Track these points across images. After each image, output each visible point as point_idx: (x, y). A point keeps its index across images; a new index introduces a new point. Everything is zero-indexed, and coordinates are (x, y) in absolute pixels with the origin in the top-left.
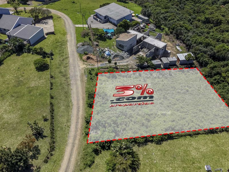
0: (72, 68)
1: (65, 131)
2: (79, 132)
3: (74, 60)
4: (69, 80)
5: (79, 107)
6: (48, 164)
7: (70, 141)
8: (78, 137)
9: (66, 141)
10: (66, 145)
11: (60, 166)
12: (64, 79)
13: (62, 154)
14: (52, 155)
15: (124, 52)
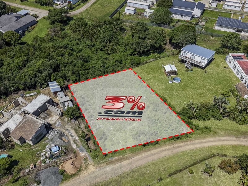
0: (98, 180)
1: (193, 153)
2: (187, 143)
4: (125, 174)
5: (161, 151)
6: (226, 153)
8: (192, 142)
9: (200, 148)
13: (213, 147)
14: (218, 154)
15: (48, 135)
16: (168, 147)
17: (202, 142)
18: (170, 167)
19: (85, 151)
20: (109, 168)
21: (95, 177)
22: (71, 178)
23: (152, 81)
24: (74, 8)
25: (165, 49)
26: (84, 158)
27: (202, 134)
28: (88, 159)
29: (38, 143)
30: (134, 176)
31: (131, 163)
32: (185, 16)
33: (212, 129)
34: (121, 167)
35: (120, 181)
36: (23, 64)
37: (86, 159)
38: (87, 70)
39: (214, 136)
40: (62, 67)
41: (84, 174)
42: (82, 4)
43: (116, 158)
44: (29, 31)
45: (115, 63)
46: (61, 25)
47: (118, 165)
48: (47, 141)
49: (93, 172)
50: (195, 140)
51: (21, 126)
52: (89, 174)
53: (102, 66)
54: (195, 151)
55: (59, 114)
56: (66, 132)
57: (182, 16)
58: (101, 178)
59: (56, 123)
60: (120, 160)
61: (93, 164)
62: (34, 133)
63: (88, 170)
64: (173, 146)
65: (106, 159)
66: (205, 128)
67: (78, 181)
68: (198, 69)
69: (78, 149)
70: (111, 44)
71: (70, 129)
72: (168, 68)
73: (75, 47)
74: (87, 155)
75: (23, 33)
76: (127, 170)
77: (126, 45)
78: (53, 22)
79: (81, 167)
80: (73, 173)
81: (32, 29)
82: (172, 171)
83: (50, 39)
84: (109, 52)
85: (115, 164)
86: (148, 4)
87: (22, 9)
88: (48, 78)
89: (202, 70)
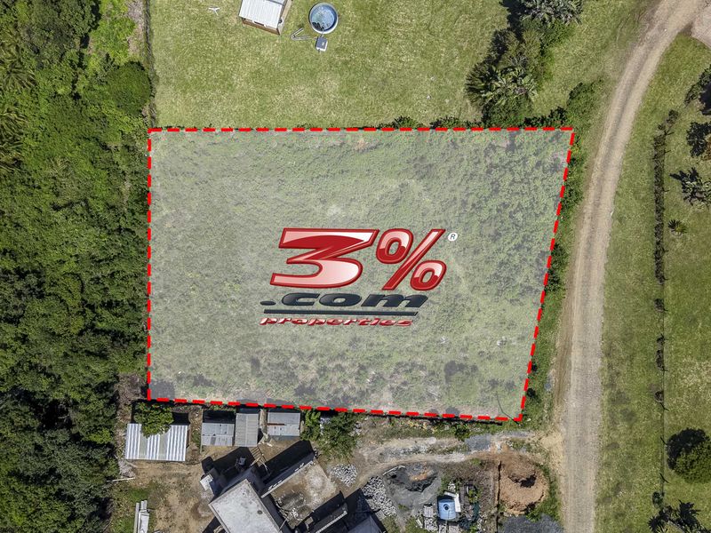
0: (591, 438)
1: (630, 185)
2: (595, 176)
3: (581, 481)
4: (606, 374)
5: (587, 257)
6: (669, 108)
7: (618, 155)
8: (599, 163)
9: (626, 157)
10: (627, 147)
11: (643, 99)
12: (622, 384)
13: (638, 124)
14: (661, 127)
15: (380, 515)
16: (584, 233)
17: (612, 139)
18: (641, 263)
19: (489, 437)
20: (573, 403)
21: (581, 442)
22: (557, 496)
23: (278, 99)
26: (512, 449)
27: (590, 121)
28: (521, 438)
30: (622, 356)
31: (584, 346)
33: (586, 80)
34: (583, 372)
35: (619, 393)
37: (517, 445)
39: (609, 93)
41: (560, 464)
43: (552, 372)
47: (574, 379)
48: (400, 520)
49: (565, 441)
52: (566, 452)
54: (627, 175)
56: (392, 461)
58: (589, 430)
59: (335, 480)
60: (564, 367)
61: (542, 433)
63: (554, 450)
64: (586, 217)
65: (545, 398)
66: (572, 95)
67: (571, 482)
69: (473, 452)
71: (381, 448)
74: (504, 437)
76: (597, 363)
79: (537, 465)
80: (547, 487)
82: (652, 264)
85: (569, 383)
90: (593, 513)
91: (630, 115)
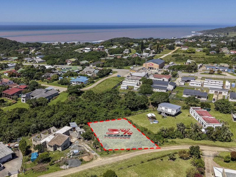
15: (70, 146)
17: (170, 148)
19: (95, 152)
20: (110, 159)
21: (102, 162)
22: (87, 163)
23: (139, 123)
24: (85, 86)
25: (148, 108)
26: (94, 155)
27: (170, 144)
29: (64, 150)
30: (126, 162)
31: (124, 157)
32: (162, 90)
33: (177, 142)
34: (118, 158)
35: (118, 164)
36: (51, 114)
37: (96, 156)
38: (94, 118)
39: (178, 145)
40: (78, 116)
41: (95, 161)
42: (90, 84)
43: (115, 154)
44: (53, 99)
45: (114, 114)
46: (76, 95)
48: (70, 149)
49: (101, 160)
50: (166, 146)
51: (55, 139)
53: (105, 115)
54: (165, 151)
55: (77, 137)
56: (82, 146)
57: (160, 89)
58: (106, 163)
59: (75, 142)
60: (118, 155)
61: (100, 157)
62: (63, 142)
63: (98, 160)
65: (109, 155)
66: (172, 141)
67: (92, 164)
68: (171, 117)
69: (91, 152)
70: (112, 103)
71: (84, 144)
72: (149, 115)
73: (86, 106)
74: (96, 154)
75: (49, 101)
76: (122, 159)
77: (122, 104)
78: (70, 94)
79: (93, 159)
80: (88, 161)
81: (56, 98)
82: (150, 159)
83: (69, 103)
84: (110, 109)
85: (115, 157)
86: (137, 83)
87: (48, 87)
88: (69, 120)
89: (173, 118)
90: (86, 169)
91: (177, 148)
